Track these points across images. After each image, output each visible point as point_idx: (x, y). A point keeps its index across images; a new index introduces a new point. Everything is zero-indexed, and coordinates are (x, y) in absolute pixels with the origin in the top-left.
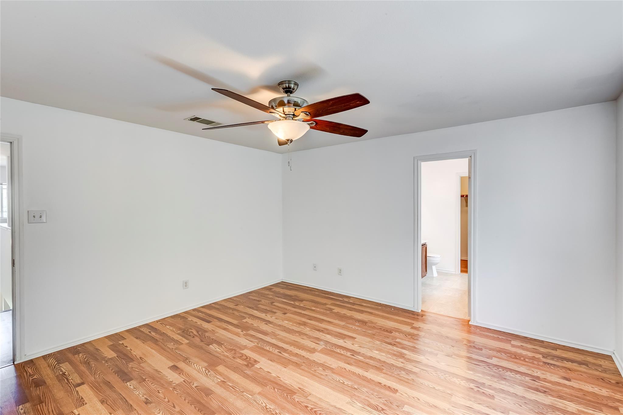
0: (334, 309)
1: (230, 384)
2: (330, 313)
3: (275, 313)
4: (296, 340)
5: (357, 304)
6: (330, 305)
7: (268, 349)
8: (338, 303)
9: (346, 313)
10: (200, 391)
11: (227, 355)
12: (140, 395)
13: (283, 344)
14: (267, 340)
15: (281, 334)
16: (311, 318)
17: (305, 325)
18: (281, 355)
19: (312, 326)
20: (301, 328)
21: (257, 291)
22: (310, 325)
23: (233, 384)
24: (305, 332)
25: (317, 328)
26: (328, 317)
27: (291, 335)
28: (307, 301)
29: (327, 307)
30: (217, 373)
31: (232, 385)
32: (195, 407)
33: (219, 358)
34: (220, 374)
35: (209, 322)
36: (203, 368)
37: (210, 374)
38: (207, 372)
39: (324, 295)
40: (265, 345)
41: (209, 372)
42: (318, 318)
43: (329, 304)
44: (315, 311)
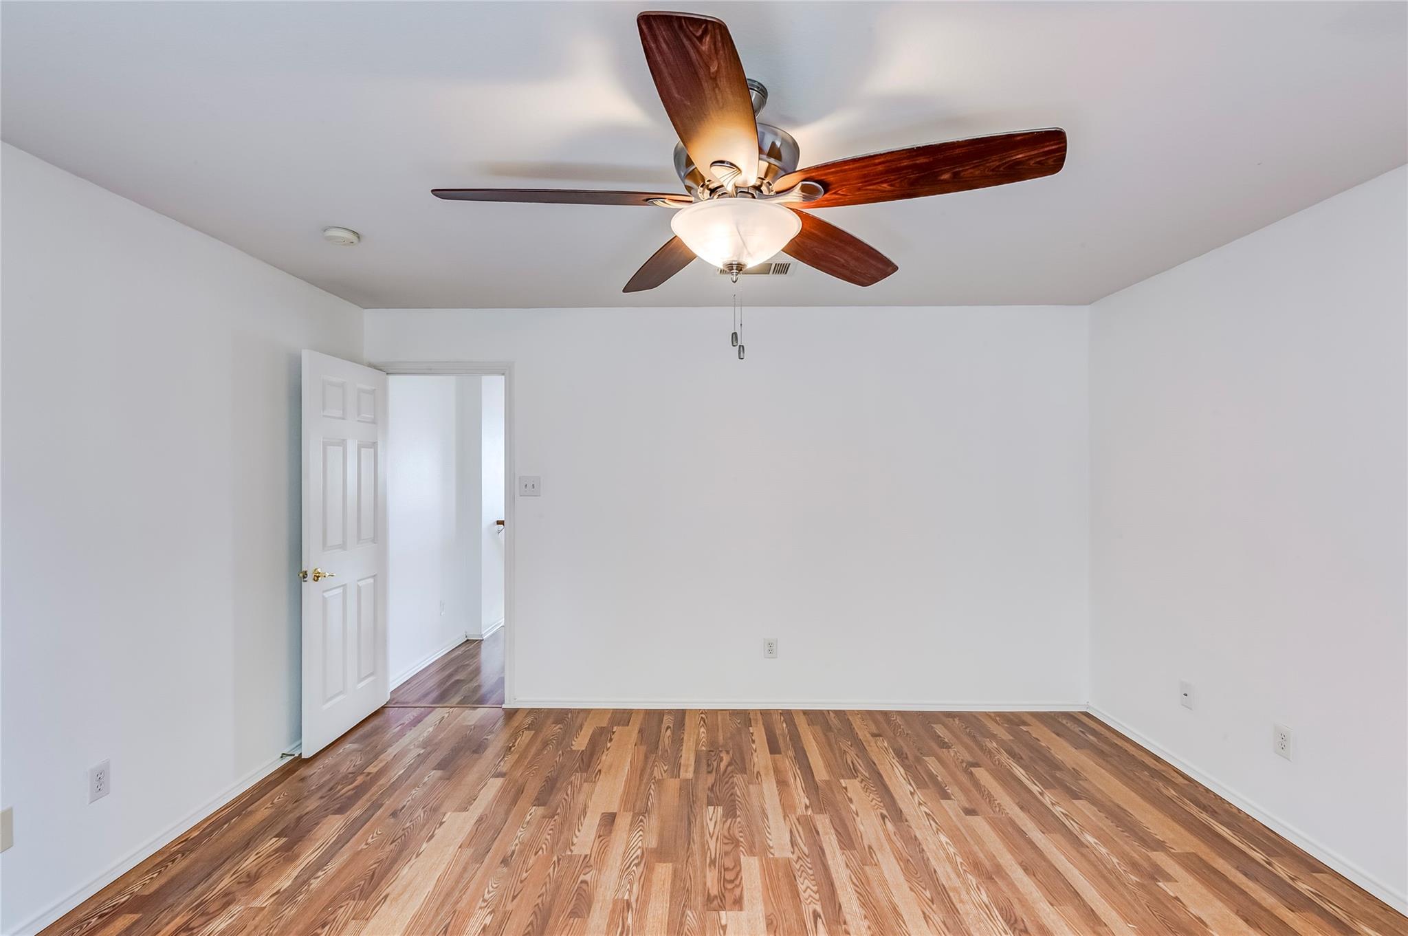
0: (1168, 878)
1: (630, 921)
2: (1141, 886)
3: (946, 796)
4: (902, 909)
5: (1323, 913)
6: (1173, 856)
7: (801, 887)
8: (1221, 865)
9: (1207, 921)
10: (576, 895)
11: (709, 848)
12: (517, 840)
13: (854, 897)
14: (830, 862)
15: (884, 868)
16: (1036, 865)
17: (991, 878)
18: (810, 924)
19: (1009, 894)
20: (964, 882)
21: (975, 717)
22: (1004, 888)
23: (634, 925)
24: (961, 901)
25: (1019, 911)
26: (1105, 896)
27: (905, 886)
28: (1094, 801)
29: (1149, 858)
30: (643, 878)
31: (629, 927)
32: (531, 923)
33: (689, 844)
34: (646, 883)
35: (774, 749)
36: (639, 850)
37: (634, 871)
38: (636, 862)
39: (1194, 810)
40: (811, 872)
41: (637, 865)
42: (1065, 881)
43: (1178, 850)
44: (1084, 851)
